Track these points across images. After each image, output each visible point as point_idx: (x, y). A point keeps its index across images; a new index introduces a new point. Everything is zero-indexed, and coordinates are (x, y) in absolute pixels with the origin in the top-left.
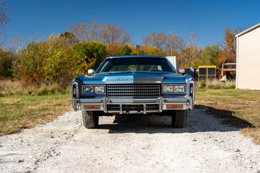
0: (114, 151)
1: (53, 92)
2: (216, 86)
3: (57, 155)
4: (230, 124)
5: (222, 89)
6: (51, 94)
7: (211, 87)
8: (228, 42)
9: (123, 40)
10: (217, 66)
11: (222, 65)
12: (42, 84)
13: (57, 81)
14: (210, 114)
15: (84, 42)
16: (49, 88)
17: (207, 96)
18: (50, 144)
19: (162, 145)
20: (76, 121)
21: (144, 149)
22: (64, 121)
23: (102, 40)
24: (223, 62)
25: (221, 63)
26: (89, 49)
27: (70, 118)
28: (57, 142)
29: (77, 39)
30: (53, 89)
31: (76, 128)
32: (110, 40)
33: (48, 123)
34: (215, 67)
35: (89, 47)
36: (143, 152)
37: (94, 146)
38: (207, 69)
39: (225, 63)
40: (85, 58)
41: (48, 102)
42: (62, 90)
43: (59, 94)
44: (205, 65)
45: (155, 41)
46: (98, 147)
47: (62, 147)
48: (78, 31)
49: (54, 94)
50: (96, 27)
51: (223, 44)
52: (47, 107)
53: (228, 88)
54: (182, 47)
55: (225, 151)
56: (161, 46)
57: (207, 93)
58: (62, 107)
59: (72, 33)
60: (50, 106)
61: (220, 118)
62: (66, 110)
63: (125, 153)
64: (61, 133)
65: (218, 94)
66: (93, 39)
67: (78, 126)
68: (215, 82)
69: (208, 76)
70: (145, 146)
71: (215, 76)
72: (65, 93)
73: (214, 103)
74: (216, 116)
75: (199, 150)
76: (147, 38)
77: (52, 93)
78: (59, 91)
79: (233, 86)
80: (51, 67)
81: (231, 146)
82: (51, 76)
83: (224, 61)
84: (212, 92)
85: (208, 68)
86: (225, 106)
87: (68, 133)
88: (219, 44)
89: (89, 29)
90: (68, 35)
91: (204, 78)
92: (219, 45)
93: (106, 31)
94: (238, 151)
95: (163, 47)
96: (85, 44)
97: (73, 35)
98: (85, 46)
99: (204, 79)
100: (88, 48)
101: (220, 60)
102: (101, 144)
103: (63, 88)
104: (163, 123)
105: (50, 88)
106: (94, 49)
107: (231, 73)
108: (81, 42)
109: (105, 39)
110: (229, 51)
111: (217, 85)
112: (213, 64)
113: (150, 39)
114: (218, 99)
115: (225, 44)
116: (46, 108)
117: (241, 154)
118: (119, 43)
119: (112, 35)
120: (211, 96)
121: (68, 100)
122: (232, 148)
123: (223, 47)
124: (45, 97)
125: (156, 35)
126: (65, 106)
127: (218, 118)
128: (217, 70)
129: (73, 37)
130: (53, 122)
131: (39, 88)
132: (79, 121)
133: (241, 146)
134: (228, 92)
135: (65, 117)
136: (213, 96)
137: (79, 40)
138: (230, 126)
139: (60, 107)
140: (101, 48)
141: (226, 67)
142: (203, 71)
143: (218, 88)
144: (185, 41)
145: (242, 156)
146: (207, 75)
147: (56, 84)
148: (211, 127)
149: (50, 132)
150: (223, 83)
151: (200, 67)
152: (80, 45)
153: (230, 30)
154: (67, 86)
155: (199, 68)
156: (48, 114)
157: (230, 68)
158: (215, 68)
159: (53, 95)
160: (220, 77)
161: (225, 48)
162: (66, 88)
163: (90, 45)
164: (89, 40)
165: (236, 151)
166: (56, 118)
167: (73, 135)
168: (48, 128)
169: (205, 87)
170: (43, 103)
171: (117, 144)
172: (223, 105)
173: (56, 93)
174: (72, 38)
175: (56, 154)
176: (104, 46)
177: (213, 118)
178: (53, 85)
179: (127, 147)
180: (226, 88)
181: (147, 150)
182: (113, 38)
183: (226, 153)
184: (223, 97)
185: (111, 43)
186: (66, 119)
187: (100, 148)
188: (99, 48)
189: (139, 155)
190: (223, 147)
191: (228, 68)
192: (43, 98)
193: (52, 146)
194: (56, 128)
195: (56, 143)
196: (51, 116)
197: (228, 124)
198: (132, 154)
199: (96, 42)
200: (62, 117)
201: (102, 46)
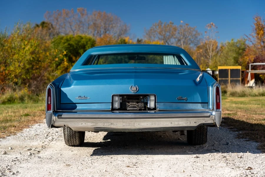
0: (89, 169)
1: (22, 99)
2: (240, 93)
3: (14, 174)
4: (248, 138)
5: (248, 96)
6: (19, 103)
7: (233, 94)
8: (258, 34)
9: (118, 33)
10: (242, 67)
11: (249, 66)
12: (7, 89)
13: (27, 86)
14: (224, 126)
15: (66, 34)
16: (16, 94)
17: (225, 105)
18: (6, 161)
19: (153, 162)
20: (46, 135)
21: (128, 166)
22: (30, 134)
23: (91, 32)
24: (250, 61)
25: (248, 63)
26: (73, 43)
27: (39, 131)
28: (16, 159)
29: (57, 31)
30: (22, 96)
31: (45, 143)
32: (102, 32)
33: (9, 137)
34: (239, 67)
35: (73, 41)
36: (127, 170)
37: (65, 164)
38: (229, 71)
39: (253, 63)
40: (63, 54)
41: (12, 112)
42: (34, 97)
43: (30, 102)
44: (227, 65)
45: (161, 33)
46: (69, 165)
47: (22, 165)
48: (59, 20)
49: (23, 103)
50: (83, 15)
51: (251, 37)
52: (11, 118)
53: (256, 96)
54: (197, 42)
55: (233, 168)
56: (169, 40)
57: (226, 102)
58: (30, 118)
59: (50, 23)
60: (14, 117)
61: (237, 131)
62: (35, 122)
63: (103, 172)
64: (25, 149)
65: (242, 103)
66: (78, 31)
67: (48, 141)
68: (239, 88)
69: (231, 80)
70: (131, 164)
71: (239, 80)
72: (38, 101)
73: (232, 113)
74: (232, 129)
75: (200, 169)
76: (151, 30)
77: (20, 101)
78: (30, 98)
79: (263, 93)
80: (19, 66)
81: (243, 163)
82: (19, 78)
83: (252, 60)
84: (234, 100)
85: (231, 70)
86: (246, 116)
87: (34, 149)
88: (246, 38)
89: (74, 18)
90: (45, 25)
91: (226, 82)
92: (246, 40)
93: (96, 20)
94: (249, 168)
95: (172, 42)
96: (68, 37)
97: (52, 25)
98: (67, 40)
99: (225, 84)
100: (71, 42)
101: (247, 59)
102: (74, 161)
103: (35, 94)
104: (161, 136)
105: (18, 94)
106: (80, 44)
107: (261, 76)
108: (62, 35)
109: (95, 30)
110: (259, 47)
111: (242, 92)
112: (237, 64)
113: (155, 31)
114: (240, 108)
115: (254, 37)
116: (9, 119)
117: (252, 172)
118: (113, 37)
119: (104, 26)
120: (232, 105)
121: (40, 109)
122: (243, 165)
123: (251, 42)
124: (10, 106)
125: (163, 25)
126: (34, 116)
127: (235, 131)
128: (243, 72)
129: (52, 27)
130: (15, 136)
131: (3, 94)
132: (50, 135)
133: (255, 164)
134: (255, 100)
135: (32, 129)
136: (234, 105)
137: (59, 33)
138: (247, 141)
139: (28, 118)
140: (89, 42)
141: (254, 68)
142: (224, 73)
143: (243, 95)
144: (202, 34)
145: (253, 175)
146: (229, 79)
147: (26, 89)
148: (222, 141)
149: (10, 148)
150: (250, 89)
151: (220, 68)
152: (62, 38)
153: (260, 19)
154: (41, 92)
155: (218, 70)
156: (11, 126)
157: (259, 70)
158: (239, 69)
159: (21, 104)
160: (246, 82)
161: (254, 43)
162: (40, 94)
163: (74, 39)
164: (74, 32)
165: (247, 169)
166: (20, 131)
167: (39, 152)
168: (8, 142)
169: (225, 94)
170: (6, 113)
171: (94, 161)
172: (244, 115)
173: (26, 101)
174: (50, 29)
175: (12, 173)
176: (93, 40)
177: (227, 131)
178: (23, 91)
179: (107, 165)
180: (253, 96)
181: (132, 169)
182: (105, 29)
183: (233, 171)
184: (247, 106)
185: (102, 36)
186: (33, 133)
187: (71, 167)
188: (87, 43)
189: (121, 174)
190: (232, 164)
191: (257, 70)
192: (7, 107)
193: (9, 164)
194: (18, 143)
195: (15, 161)
196: (13, 128)
197: (245, 138)
198: (111, 172)
199: (83, 35)
200: (28, 130)
201: (90, 40)
